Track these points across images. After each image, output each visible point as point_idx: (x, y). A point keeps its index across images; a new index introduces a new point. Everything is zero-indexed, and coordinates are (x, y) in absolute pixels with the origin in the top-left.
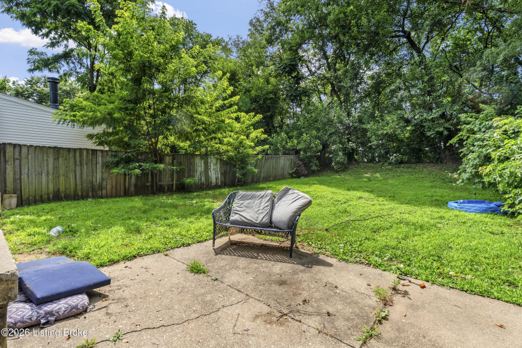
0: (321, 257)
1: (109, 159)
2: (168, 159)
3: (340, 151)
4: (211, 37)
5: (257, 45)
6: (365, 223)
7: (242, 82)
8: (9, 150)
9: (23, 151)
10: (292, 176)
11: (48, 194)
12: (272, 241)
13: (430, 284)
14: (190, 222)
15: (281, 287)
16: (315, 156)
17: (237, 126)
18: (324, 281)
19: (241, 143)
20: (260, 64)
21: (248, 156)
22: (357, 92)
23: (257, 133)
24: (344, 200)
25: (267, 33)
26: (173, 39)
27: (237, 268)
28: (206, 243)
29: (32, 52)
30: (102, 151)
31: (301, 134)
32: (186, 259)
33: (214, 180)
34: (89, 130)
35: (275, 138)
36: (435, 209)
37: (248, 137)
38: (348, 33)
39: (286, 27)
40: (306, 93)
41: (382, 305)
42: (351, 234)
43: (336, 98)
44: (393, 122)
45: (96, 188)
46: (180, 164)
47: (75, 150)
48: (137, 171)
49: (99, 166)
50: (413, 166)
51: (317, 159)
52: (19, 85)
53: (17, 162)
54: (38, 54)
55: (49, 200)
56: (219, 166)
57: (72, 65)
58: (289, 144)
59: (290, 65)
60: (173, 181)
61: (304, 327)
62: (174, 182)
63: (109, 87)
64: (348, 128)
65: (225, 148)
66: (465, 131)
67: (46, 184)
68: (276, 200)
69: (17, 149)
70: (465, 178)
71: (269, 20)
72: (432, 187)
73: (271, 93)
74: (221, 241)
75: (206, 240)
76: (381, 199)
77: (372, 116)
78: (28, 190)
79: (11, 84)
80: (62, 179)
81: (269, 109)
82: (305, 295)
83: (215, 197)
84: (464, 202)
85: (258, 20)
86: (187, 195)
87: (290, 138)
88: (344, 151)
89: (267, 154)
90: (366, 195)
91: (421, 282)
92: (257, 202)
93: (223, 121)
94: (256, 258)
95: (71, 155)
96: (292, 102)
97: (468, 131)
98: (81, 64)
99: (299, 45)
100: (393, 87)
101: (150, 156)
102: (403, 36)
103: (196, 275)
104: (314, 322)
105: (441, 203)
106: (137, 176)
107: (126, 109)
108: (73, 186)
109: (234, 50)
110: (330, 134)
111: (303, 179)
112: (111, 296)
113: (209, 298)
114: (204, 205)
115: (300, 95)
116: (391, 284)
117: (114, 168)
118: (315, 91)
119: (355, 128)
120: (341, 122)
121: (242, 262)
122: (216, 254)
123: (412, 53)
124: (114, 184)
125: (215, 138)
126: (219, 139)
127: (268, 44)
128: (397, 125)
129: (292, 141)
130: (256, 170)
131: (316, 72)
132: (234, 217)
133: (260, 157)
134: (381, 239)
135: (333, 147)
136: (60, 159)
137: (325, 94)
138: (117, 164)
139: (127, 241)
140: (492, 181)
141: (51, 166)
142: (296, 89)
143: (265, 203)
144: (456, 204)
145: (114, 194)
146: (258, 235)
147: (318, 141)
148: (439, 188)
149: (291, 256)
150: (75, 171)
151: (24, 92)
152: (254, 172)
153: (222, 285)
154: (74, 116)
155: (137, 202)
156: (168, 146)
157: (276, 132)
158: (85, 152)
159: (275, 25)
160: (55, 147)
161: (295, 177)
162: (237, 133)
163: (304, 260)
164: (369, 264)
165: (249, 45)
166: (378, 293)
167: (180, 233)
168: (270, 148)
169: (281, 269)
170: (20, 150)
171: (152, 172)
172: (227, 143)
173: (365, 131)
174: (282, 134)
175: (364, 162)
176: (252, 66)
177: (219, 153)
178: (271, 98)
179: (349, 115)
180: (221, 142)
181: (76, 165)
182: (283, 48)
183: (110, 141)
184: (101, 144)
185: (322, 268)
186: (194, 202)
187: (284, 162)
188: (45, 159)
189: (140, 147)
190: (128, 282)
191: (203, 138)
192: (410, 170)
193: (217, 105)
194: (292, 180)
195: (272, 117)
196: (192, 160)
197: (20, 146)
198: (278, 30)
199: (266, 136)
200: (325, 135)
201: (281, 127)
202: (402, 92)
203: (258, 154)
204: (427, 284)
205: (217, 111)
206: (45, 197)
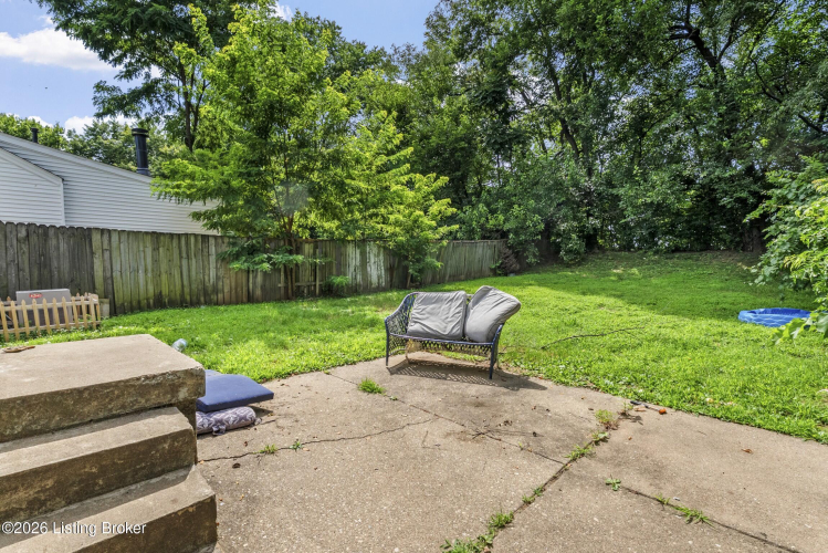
0: (532, 379)
1: (225, 248)
2: (308, 248)
3: (574, 232)
4: (365, 47)
5: (440, 60)
6: (600, 340)
7: (415, 122)
8: (96, 237)
9: (113, 239)
10: (495, 273)
11: (148, 299)
12: (465, 360)
13: (673, 410)
14: (350, 336)
15: (478, 409)
16: (533, 241)
17: (410, 194)
18: (534, 403)
19: (415, 221)
20: (444, 91)
21: (427, 241)
22: (605, 133)
23: (441, 206)
24: (575, 308)
25: (455, 39)
26: (312, 63)
27: (420, 388)
28: (376, 361)
29: (100, 87)
30: (215, 237)
31: (511, 205)
32: (353, 378)
33: (374, 279)
34: (198, 206)
35: (468, 213)
36: (715, 322)
37: (426, 212)
38: (589, 36)
39: (488, 27)
40: (520, 138)
41: (603, 428)
42: (578, 354)
43: (569, 145)
44: (662, 183)
45: (210, 289)
46: (326, 256)
47: (179, 236)
48: (266, 266)
49: (213, 259)
50: (696, 255)
51: (536, 246)
52: (76, 136)
53: (107, 254)
54: (107, 89)
55: (149, 308)
56: (381, 257)
57: (157, 105)
58: (491, 222)
59: (494, 92)
60: (315, 280)
61: (504, 445)
62: (318, 283)
63: (212, 138)
64: (588, 194)
65: (390, 229)
66: (774, 199)
67: (145, 286)
68: (470, 304)
69: (106, 237)
70: (767, 274)
71: (460, 18)
72: (722, 289)
73: (462, 139)
74: (396, 360)
75: (375, 358)
76: (633, 307)
77: (629, 175)
78: (123, 293)
79: (65, 136)
80: (164, 277)
81: (458, 166)
82: (507, 417)
83: (379, 304)
84: (765, 312)
85: (441, 18)
86: (338, 301)
87: (493, 212)
88: (580, 231)
89: (455, 238)
90: (612, 301)
91: (661, 408)
92: (445, 306)
93: (387, 188)
94: (445, 379)
95: (175, 242)
96: (497, 153)
97: (778, 198)
98: (170, 103)
99: (510, 59)
100: (664, 125)
101: (282, 243)
102: (686, 37)
103: (371, 395)
104: (517, 441)
105: (728, 313)
106: (265, 274)
107: (249, 174)
108: (178, 287)
109: (403, 68)
110: (559, 205)
111: (512, 278)
112: (275, 411)
113: (390, 416)
114: (365, 315)
115: (510, 141)
116: (621, 410)
117: (233, 261)
118: (534, 133)
119: (599, 194)
120: (576, 185)
121: (427, 383)
122: (392, 374)
123: (702, 65)
124: (233, 284)
125: (376, 215)
126: (383, 216)
127: (458, 57)
128: (669, 188)
129: (496, 218)
130: (439, 264)
131: (536, 103)
132: (412, 327)
133: (445, 243)
134: (621, 361)
135: (563, 226)
136: (161, 249)
137: (551, 138)
138: (237, 257)
139: (273, 357)
140: (804, 277)
141: (149, 260)
142: (504, 132)
143: (455, 308)
144: (751, 315)
145: (234, 299)
146: (446, 353)
147: (537, 217)
148: (733, 290)
149: (491, 378)
150: (181, 267)
151: (85, 147)
152: (435, 267)
153: (403, 405)
154: (178, 187)
155: (270, 311)
156: (306, 227)
157: (470, 203)
158: (192, 239)
159: (469, 26)
160: (154, 233)
161: (500, 275)
162: (409, 206)
163: (509, 382)
164: (597, 389)
165: (426, 61)
166: (600, 416)
167: (339, 349)
168: (461, 228)
169: (477, 391)
170: (110, 237)
171: (285, 266)
172: (393, 222)
173: (617, 198)
174: (481, 205)
175: (614, 250)
176: (432, 96)
177: (381, 238)
178: (463, 149)
179: (590, 173)
180: (385, 221)
181: (181, 257)
182: (481, 63)
183: (226, 222)
184: (213, 226)
185: (532, 391)
186: (350, 310)
187: (483, 251)
188: (141, 249)
189: (267, 230)
190: (290, 400)
191: (357, 215)
192: (690, 261)
193: (379, 163)
194: (495, 279)
195: (463, 178)
196: (343, 249)
197: (109, 231)
198: (474, 33)
199: (455, 210)
200: (550, 206)
201: (478, 194)
202: (680, 133)
203: (442, 239)
204: (668, 410)
205: (379, 172)
206: (144, 302)
